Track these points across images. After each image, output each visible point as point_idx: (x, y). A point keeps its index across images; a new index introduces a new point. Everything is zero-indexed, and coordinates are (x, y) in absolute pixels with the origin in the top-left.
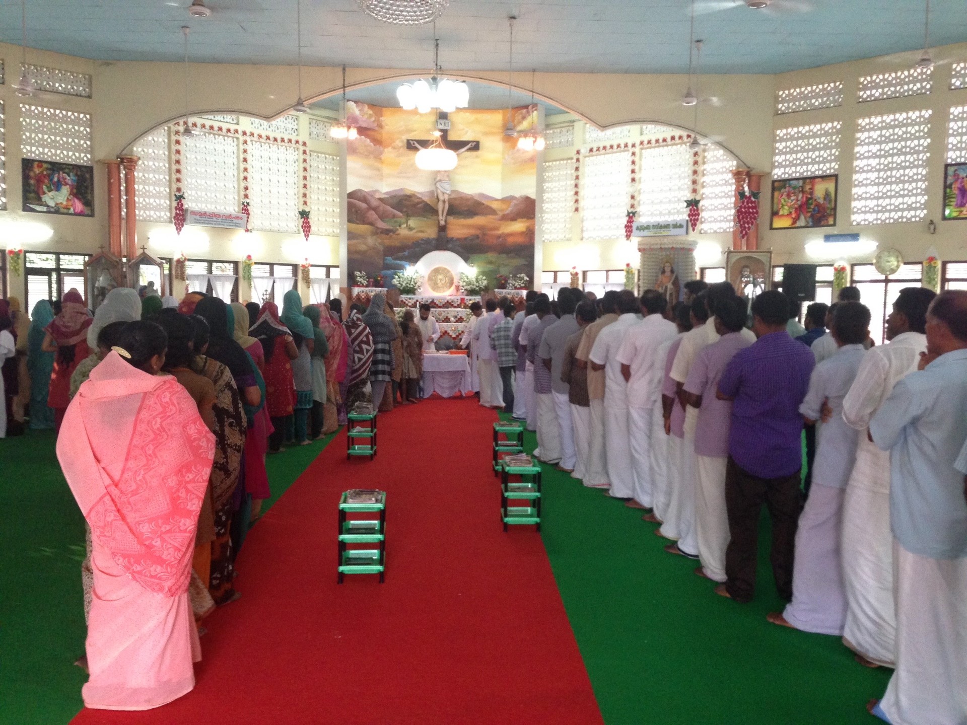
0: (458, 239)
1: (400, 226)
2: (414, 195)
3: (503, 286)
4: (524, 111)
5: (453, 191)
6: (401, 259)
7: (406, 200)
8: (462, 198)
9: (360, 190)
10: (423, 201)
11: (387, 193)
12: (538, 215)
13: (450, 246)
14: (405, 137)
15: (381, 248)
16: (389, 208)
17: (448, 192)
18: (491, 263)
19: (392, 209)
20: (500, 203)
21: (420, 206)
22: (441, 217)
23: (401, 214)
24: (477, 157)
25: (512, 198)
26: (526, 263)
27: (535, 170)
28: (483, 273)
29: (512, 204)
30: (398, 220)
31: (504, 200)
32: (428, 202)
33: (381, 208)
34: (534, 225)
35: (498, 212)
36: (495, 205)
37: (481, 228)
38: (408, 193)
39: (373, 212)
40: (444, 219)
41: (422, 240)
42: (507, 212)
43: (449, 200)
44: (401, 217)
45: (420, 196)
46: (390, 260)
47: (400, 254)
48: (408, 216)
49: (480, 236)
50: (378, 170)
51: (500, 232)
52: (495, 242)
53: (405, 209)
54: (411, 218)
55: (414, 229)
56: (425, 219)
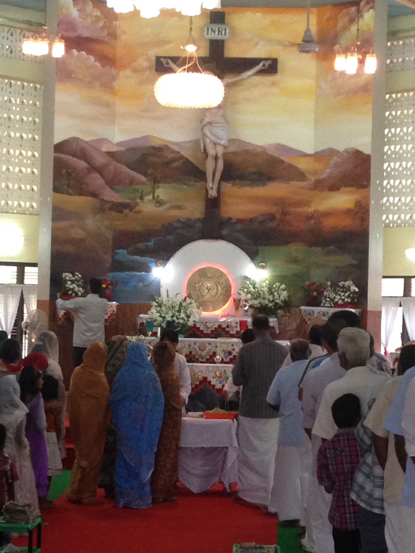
0: (240, 221)
1: (141, 198)
2: (166, 147)
3: (315, 302)
4: (353, 9)
5: (232, 141)
6: (142, 253)
8: (247, 152)
9: (76, 140)
10: (182, 157)
11: (119, 144)
12: (374, 181)
13: (225, 232)
14: (153, 53)
15: (109, 235)
17: (222, 142)
18: (295, 261)
19: (128, 170)
20: (311, 160)
21: (176, 164)
22: (210, 184)
23: (143, 178)
24: (273, 84)
25: (332, 152)
26: (355, 262)
27: (370, 106)
28: (281, 279)
29: (332, 162)
30: (139, 188)
31: (318, 156)
32: (191, 159)
33: (111, 168)
34: (368, 198)
35: (308, 176)
36: (302, 165)
37: (280, 202)
38: (156, 143)
39: (96, 175)
40: (215, 187)
41: (179, 221)
42: (323, 176)
43: (225, 154)
44: (143, 184)
45: (176, 148)
46: (123, 254)
47: (141, 245)
48: (156, 181)
49: (278, 216)
50: (108, 105)
51: (311, 210)
52: (303, 226)
53: (150, 171)
54: (160, 185)
55: (165, 203)
56: (185, 186)
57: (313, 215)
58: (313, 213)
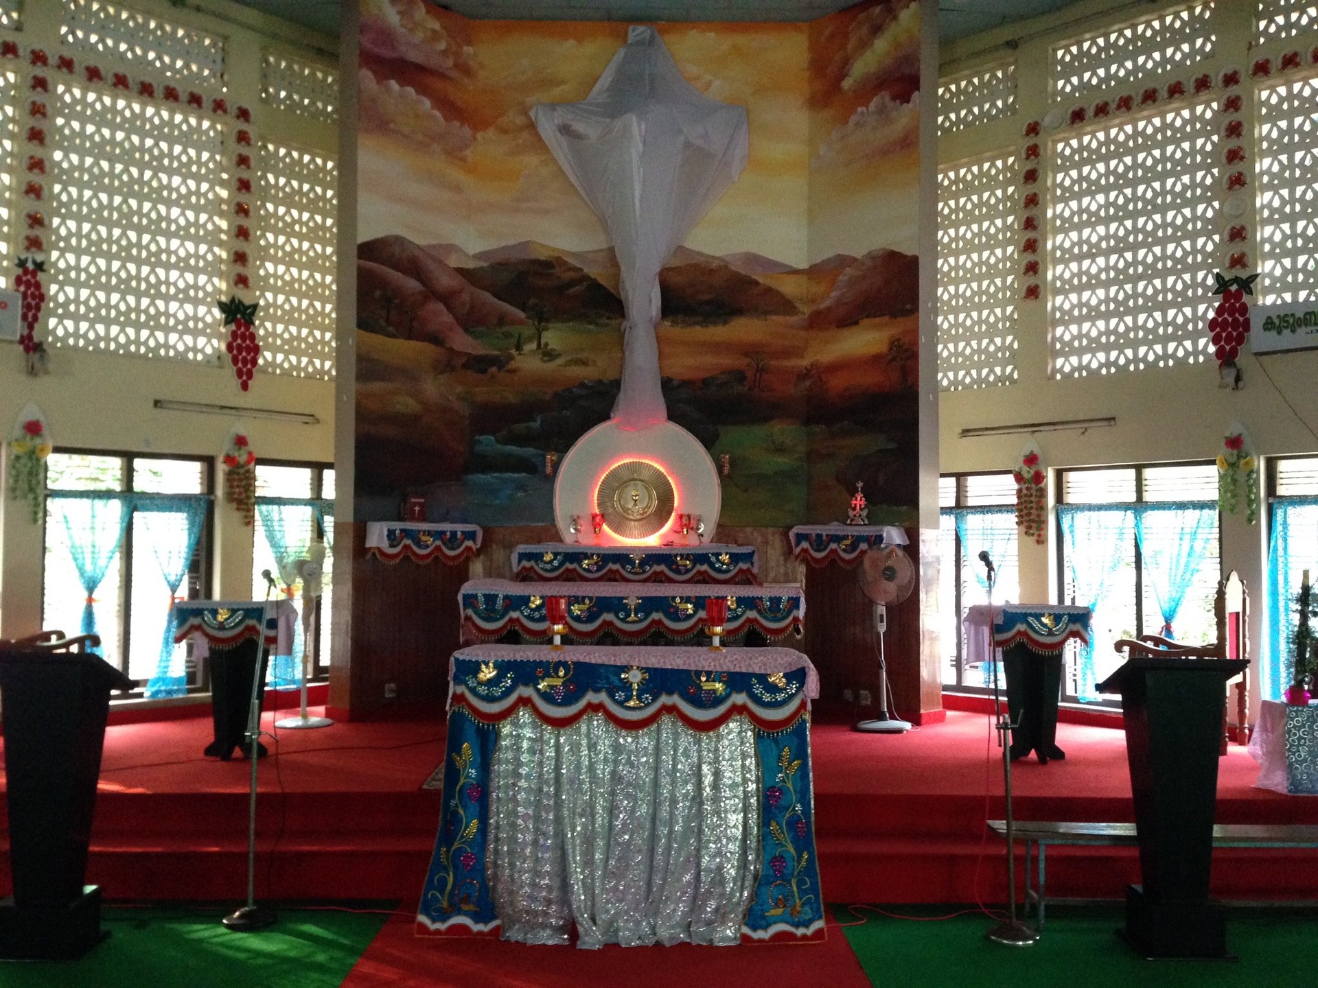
0: (685, 383)
1: (519, 347)
4: (878, 9)
6: (523, 440)
7: (536, 273)
8: (696, 267)
9: (399, 240)
10: (585, 278)
11: (478, 256)
15: (465, 410)
16: (488, 297)
18: (780, 450)
19: (495, 301)
20: (803, 279)
21: (576, 289)
25: (843, 261)
26: (891, 446)
29: (843, 278)
30: (515, 330)
31: (814, 272)
32: (600, 281)
33: (465, 297)
34: (915, 332)
35: (797, 305)
36: (789, 287)
37: (751, 350)
38: (542, 255)
39: (439, 306)
42: (827, 303)
44: (521, 323)
45: (577, 264)
46: (488, 443)
47: (520, 427)
48: (542, 318)
49: (750, 374)
51: (805, 362)
52: (791, 389)
53: (532, 301)
54: (550, 325)
55: (559, 355)
56: (591, 327)
58: (809, 367)
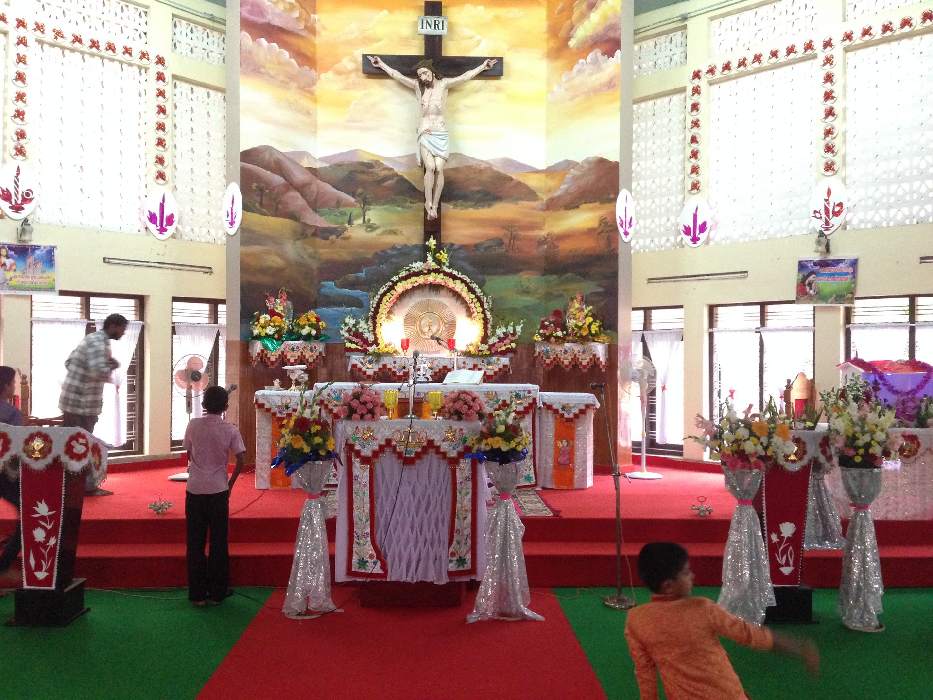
0: (463, 247)
2: (377, 161)
5: (454, 155)
6: (353, 285)
7: (363, 172)
8: (469, 167)
9: (268, 148)
10: (397, 175)
11: (323, 160)
15: (315, 265)
16: (329, 188)
18: (526, 292)
20: (542, 176)
22: (429, 204)
24: (498, 89)
25: (569, 165)
26: (601, 290)
32: (406, 177)
33: (314, 187)
34: (614, 213)
35: (539, 194)
36: (533, 182)
37: (508, 225)
38: (366, 159)
39: (296, 194)
42: (558, 193)
44: (352, 205)
45: (389, 165)
47: (351, 276)
48: (366, 203)
49: (506, 241)
52: (534, 251)
53: (359, 190)
54: (371, 207)
55: (378, 227)
56: (400, 208)
57: (546, 239)
58: (546, 236)
